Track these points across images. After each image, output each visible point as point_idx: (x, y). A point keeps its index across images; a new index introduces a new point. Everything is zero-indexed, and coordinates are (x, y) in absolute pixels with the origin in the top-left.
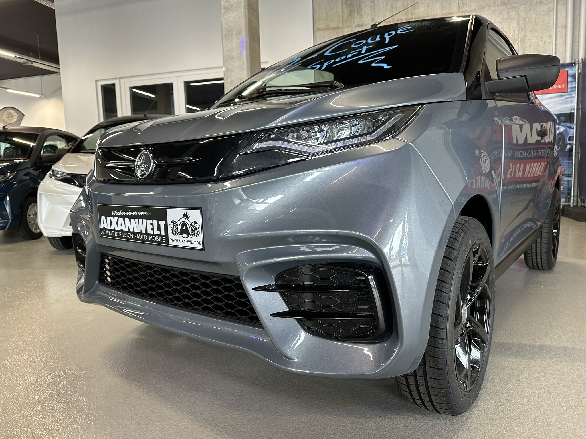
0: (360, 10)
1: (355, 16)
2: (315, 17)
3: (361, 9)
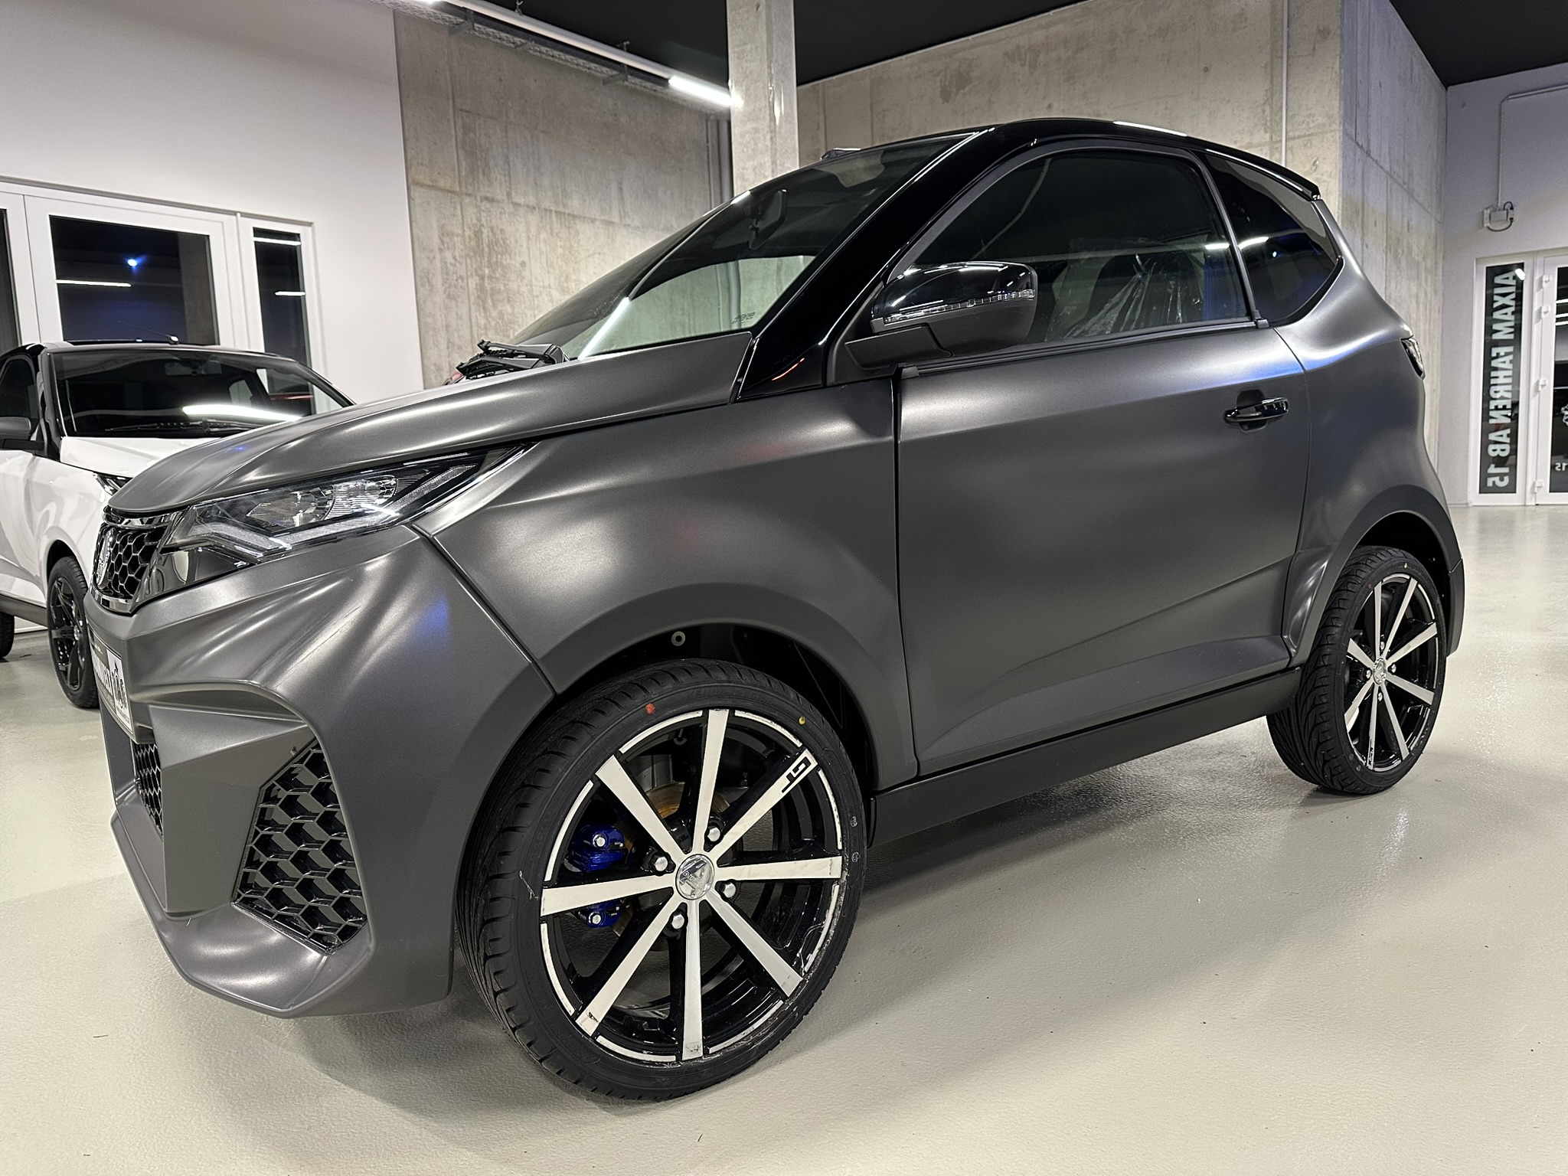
0: (487, 169)
1: (481, 179)
2: (409, 156)
3: (490, 171)
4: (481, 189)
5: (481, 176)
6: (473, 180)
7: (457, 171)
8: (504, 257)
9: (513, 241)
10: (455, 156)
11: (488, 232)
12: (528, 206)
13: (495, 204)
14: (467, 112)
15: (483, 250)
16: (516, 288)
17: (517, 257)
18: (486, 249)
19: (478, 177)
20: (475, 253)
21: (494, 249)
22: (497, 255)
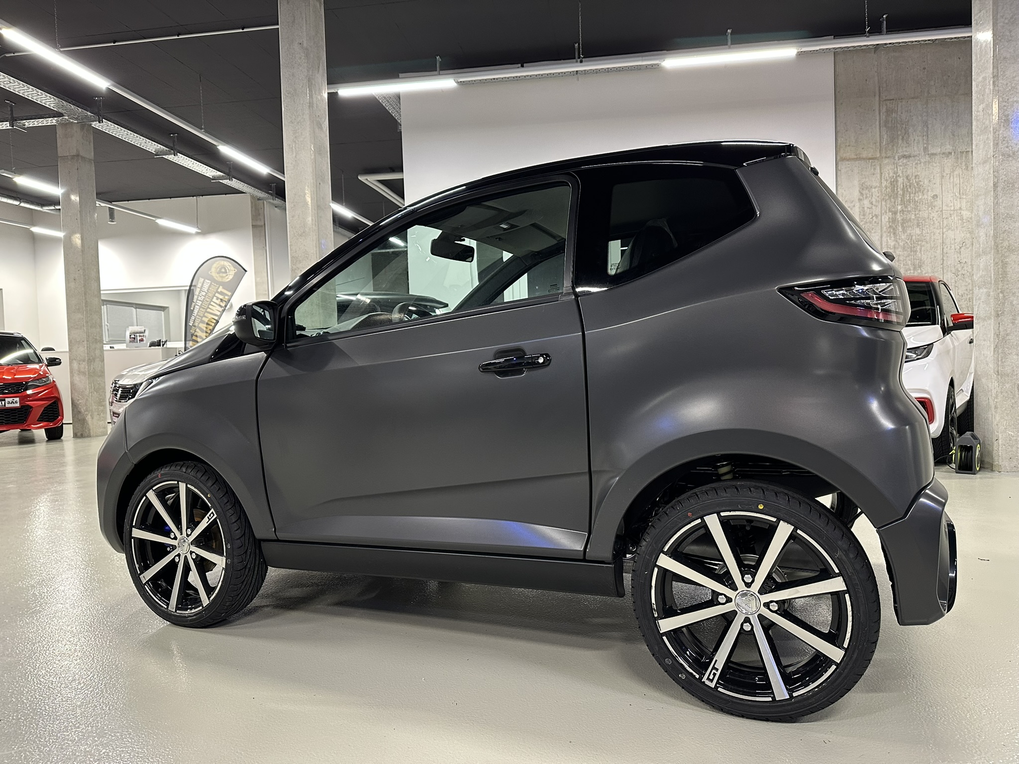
0: (906, 135)
1: (900, 144)
2: (839, 142)
3: (909, 136)
4: (900, 151)
5: (900, 142)
6: (893, 146)
7: (878, 144)
8: (917, 194)
9: (926, 182)
10: (878, 133)
11: (903, 179)
12: (944, 153)
13: (911, 158)
14: (891, 100)
15: (897, 194)
16: (926, 215)
17: (929, 193)
18: (901, 192)
19: (898, 143)
20: (890, 197)
21: (907, 191)
22: (910, 194)
